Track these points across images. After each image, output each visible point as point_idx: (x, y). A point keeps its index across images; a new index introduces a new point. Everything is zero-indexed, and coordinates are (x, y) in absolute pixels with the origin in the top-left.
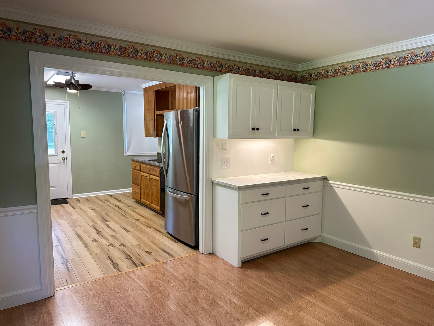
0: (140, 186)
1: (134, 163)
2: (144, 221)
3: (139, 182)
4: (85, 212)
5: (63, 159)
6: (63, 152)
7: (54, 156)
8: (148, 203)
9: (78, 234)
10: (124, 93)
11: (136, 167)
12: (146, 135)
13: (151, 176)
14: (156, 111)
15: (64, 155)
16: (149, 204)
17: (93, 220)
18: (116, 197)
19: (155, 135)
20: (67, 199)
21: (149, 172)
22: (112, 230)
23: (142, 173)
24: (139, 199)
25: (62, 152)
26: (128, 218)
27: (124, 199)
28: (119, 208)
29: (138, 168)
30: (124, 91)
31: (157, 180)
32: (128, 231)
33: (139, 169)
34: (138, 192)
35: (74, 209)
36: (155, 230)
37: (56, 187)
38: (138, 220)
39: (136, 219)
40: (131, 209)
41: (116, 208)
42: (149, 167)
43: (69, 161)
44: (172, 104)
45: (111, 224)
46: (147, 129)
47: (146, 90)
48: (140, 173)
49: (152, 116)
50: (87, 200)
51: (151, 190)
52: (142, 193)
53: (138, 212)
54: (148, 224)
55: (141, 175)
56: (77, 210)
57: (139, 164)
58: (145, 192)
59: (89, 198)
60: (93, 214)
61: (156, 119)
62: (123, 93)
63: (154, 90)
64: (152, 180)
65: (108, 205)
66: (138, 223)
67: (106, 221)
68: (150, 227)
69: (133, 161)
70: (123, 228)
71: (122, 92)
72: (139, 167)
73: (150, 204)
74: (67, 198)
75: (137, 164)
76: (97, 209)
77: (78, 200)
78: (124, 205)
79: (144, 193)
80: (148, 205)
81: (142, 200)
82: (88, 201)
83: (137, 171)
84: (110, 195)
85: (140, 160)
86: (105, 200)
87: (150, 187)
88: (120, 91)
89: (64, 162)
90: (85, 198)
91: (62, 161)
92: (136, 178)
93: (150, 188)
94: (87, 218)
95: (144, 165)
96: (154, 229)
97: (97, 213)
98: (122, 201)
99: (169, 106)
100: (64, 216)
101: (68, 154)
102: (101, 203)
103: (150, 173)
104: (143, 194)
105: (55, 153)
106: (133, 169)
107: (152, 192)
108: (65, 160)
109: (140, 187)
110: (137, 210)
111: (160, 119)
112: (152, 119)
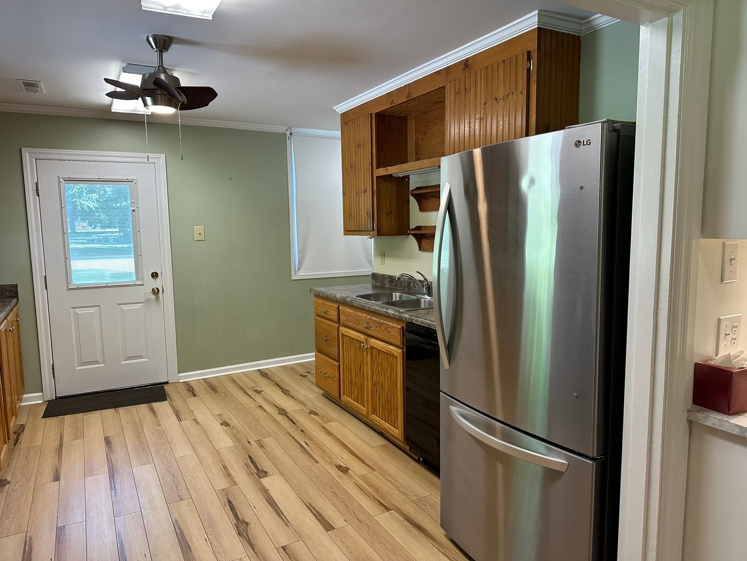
0: (339, 362)
1: (320, 301)
2: (363, 477)
3: (336, 350)
4: (205, 432)
5: (156, 292)
6: (155, 275)
7: (135, 285)
8: (363, 410)
9: (182, 533)
10: (291, 134)
11: (325, 313)
12: (348, 231)
13: (373, 340)
14: (378, 167)
15: (157, 284)
16: (364, 413)
17: (225, 467)
18: (277, 379)
19: (373, 229)
20: (166, 387)
21: (366, 330)
22: (280, 517)
23: (343, 330)
24: (337, 395)
25: (152, 275)
26: (318, 462)
27: (296, 388)
28: (288, 417)
29: (333, 314)
30: (291, 130)
31: (392, 355)
32: (328, 526)
33: (335, 318)
34: (331, 376)
35: (180, 420)
36: (407, 523)
37: (140, 357)
38: (344, 470)
39: (339, 467)
40: (319, 424)
41: (280, 418)
42: (364, 315)
43: (168, 297)
44: (417, 149)
45: (274, 483)
46: (350, 215)
47: (347, 118)
48: (338, 327)
49: (365, 182)
50: (212, 387)
51: (372, 377)
52: (344, 380)
53: (339, 437)
54: (377, 491)
55: (342, 334)
56: (187, 423)
57: (337, 306)
58: (354, 379)
59: (215, 383)
60: (224, 441)
61: (375, 188)
62: (288, 135)
63: (371, 114)
64: (375, 352)
65: (261, 407)
66: (346, 484)
67: (261, 473)
68: (388, 509)
69: (318, 296)
70: (310, 507)
71: (286, 132)
72: (335, 313)
73: (368, 414)
74: (167, 383)
75: (330, 304)
76: (235, 422)
77: (190, 389)
78: (297, 407)
79: (351, 382)
80: (362, 414)
81: (345, 398)
82: (213, 393)
83: (330, 323)
84: (263, 374)
85: (338, 296)
86: (251, 388)
87: (367, 370)
88: (281, 129)
89: (157, 299)
90: (205, 382)
91: (153, 297)
92: (326, 341)
93: (369, 372)
94: (209, 460)
95: (349, 310)
96: (403, 519)
97: (236, 437)
98: (292, 392)
99: (407, 155)
100: (152, 450)
101: (166, 282)
102: (244, 399)
103: (370, 332)
104: (347, 382)
105: (137, 279)
106: (318, 315)
107: (374, 384)
108: (160, 294)
109: (337, 364)
110: (333, 426)
111: (387, 188)
112: (365, 191)
